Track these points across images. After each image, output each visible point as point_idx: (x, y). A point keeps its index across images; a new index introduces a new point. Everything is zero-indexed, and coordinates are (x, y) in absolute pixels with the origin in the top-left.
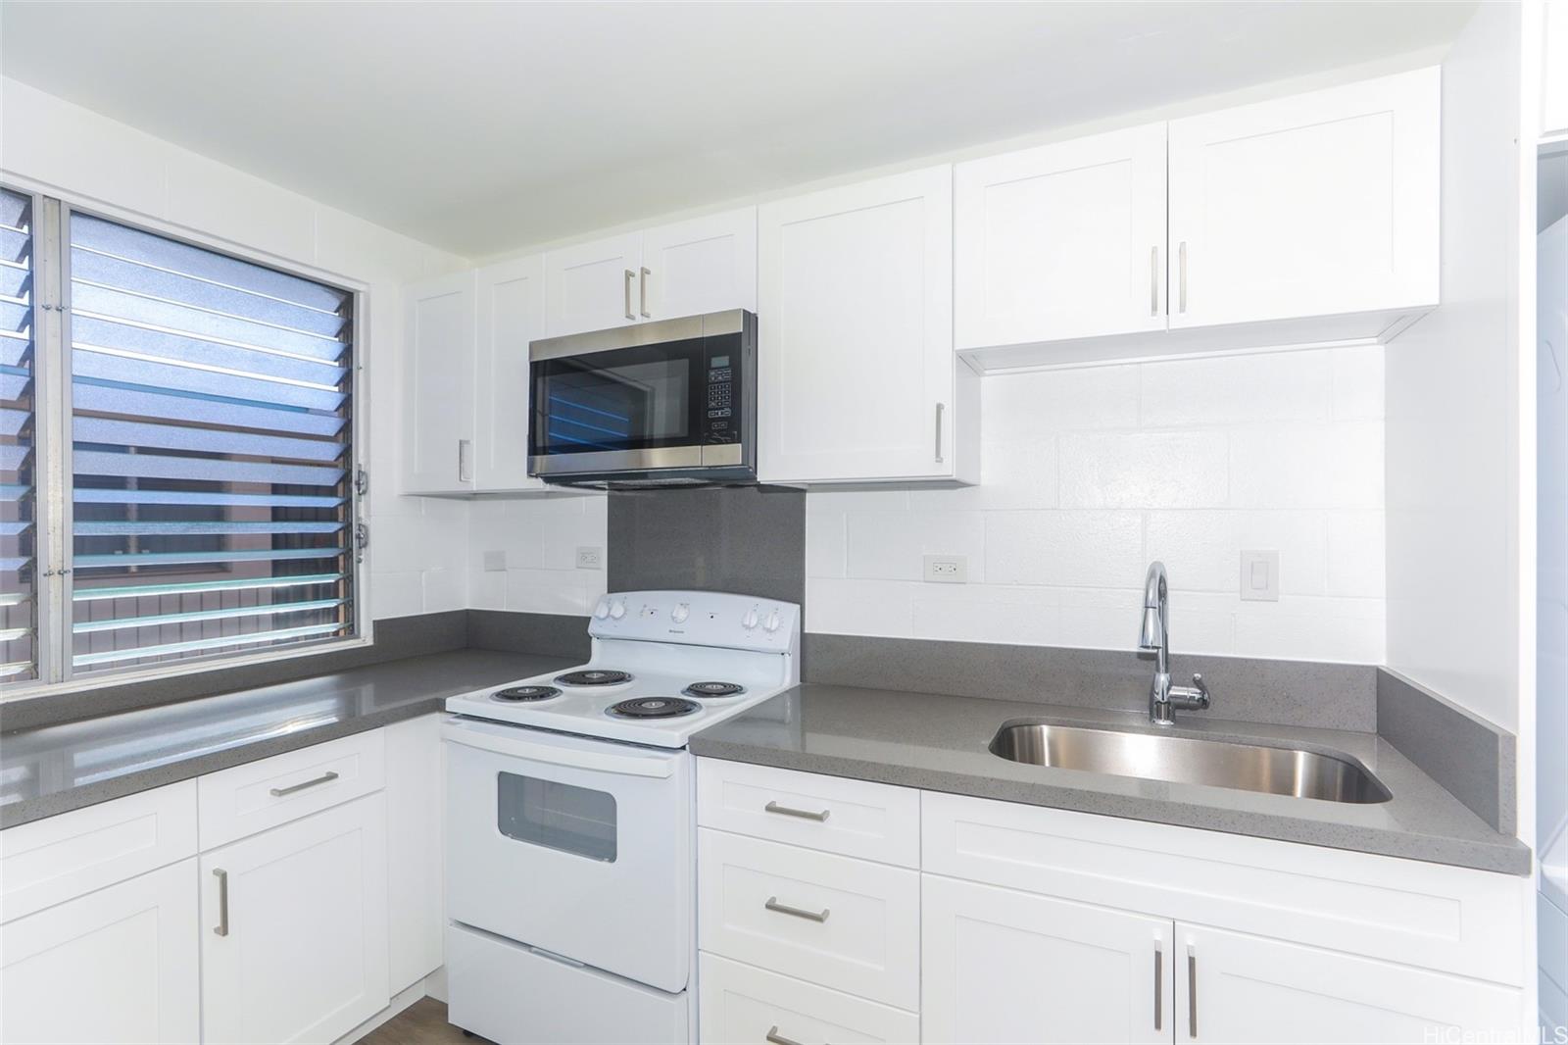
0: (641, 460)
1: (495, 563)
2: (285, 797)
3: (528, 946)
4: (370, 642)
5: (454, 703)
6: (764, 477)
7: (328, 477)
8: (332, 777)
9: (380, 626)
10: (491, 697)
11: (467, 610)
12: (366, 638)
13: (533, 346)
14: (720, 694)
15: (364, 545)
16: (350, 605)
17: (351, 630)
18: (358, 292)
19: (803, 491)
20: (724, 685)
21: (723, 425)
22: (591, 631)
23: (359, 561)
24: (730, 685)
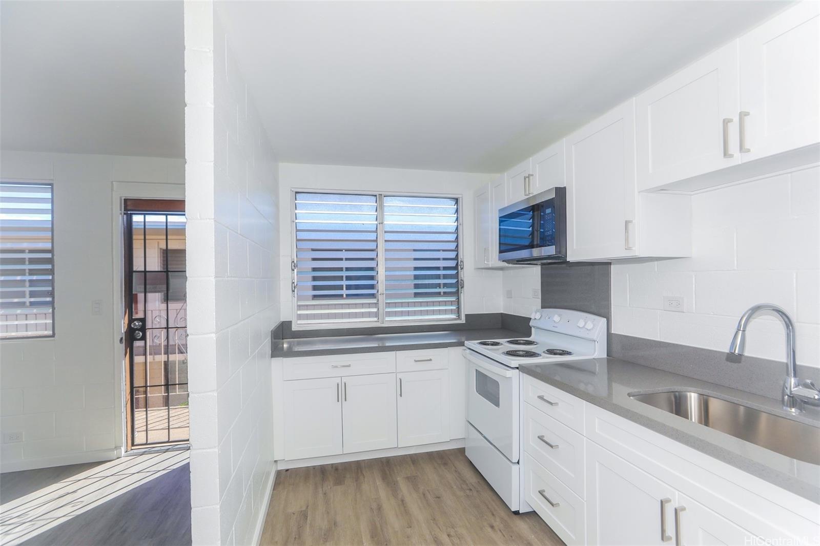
0: (531, 253)
1: (509, 295)
2: (417, 363)
3: (482, 434)
4: (464, 322)
5: (468, 343)
6: (570, 259)
7: (452, 264)
8: (431, 360)
9: (467, 316)
10: (477, 343)
11: (502, 313)
12: (463, 321)
13: (501, 210)
14: (560, 354)
15: (462, 287)
16: (459, 308)
17: (459, 317)
18: (459, 198)
19: (610, 264)
20: (563, 351)
21: (550, 238)
22: (531, 324)
23: (461, 293)
24: (566, 351)
